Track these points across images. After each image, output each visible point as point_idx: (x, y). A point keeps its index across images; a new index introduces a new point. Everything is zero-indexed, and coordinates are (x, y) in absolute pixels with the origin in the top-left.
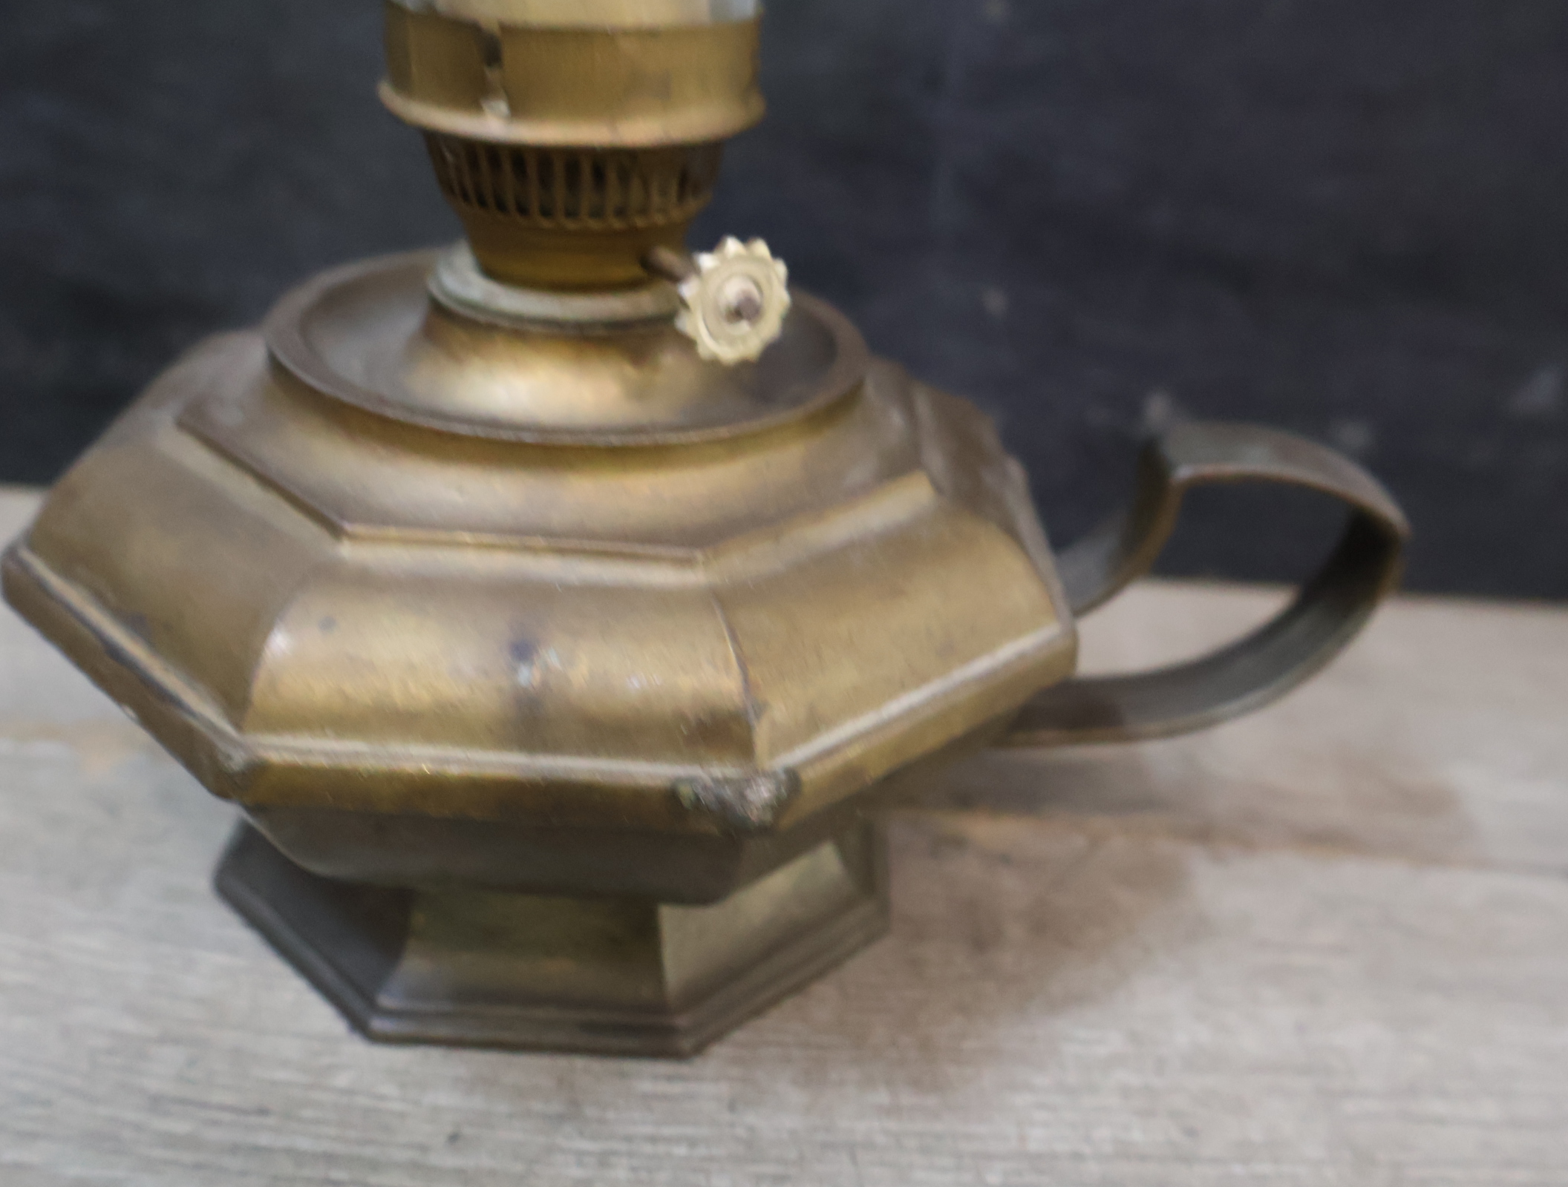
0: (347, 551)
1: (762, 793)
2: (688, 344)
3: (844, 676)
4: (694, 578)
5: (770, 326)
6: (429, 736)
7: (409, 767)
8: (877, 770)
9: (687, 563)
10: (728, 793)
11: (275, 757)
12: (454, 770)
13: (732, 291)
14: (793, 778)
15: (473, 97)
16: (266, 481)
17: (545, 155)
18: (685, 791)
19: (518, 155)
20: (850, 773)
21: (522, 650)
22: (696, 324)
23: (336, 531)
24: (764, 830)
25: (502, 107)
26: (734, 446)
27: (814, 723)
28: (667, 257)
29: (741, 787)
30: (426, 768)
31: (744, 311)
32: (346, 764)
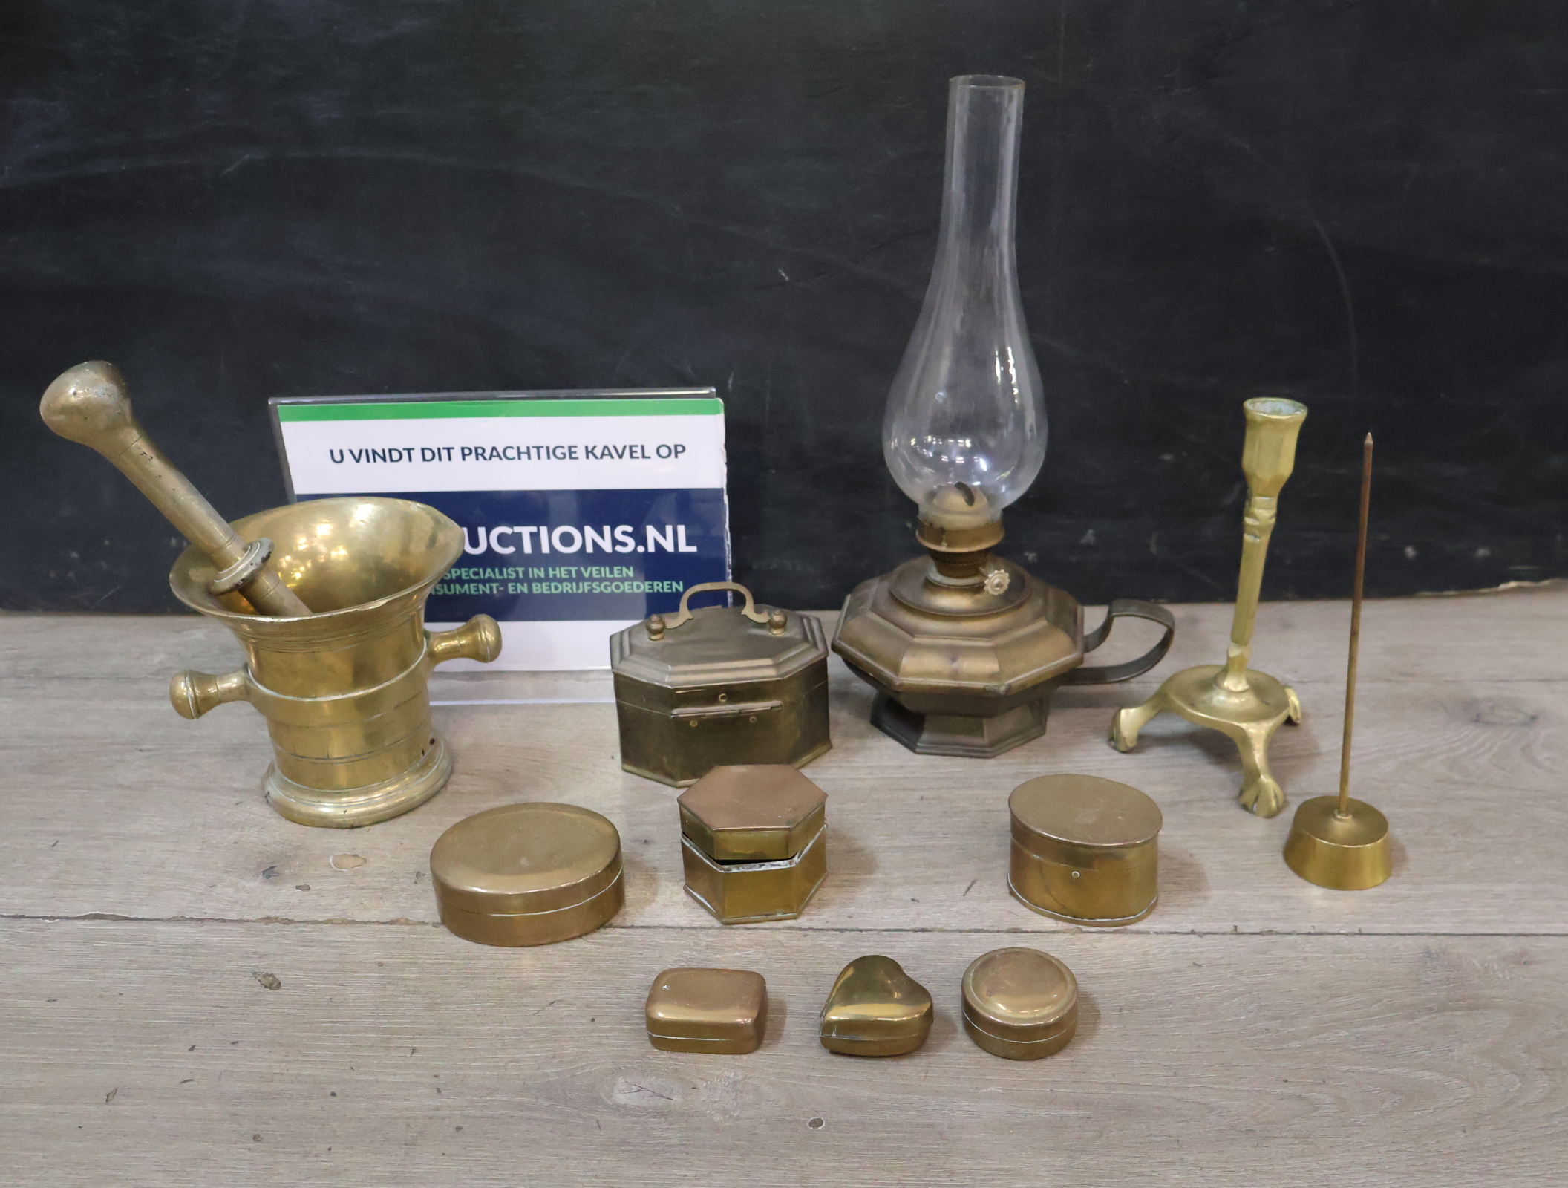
0: (916, 640)
1: (1003, 689)
2: (988, 592)
3: (1022, 665)
4: (989, 644)
5: (1006, 587)
6: (935, 678)
7: (932, 684)
8: (1029, 685)
9: (987, 641)
10: (996, 688)
11: (905, 682)
12: (941, 684)
13: (996, 581)
14: (1010, 686)
15: (939, 542)
16: (896, 625)
17: (955, 554)
18: (987, 688)
19: (949, 554)
20: (1023, 685)
21: (954, 660)
22: (988, 588)
23: (913, 635)
24: (1005, 696)
25: (946, 545)
26: (998, 615)
27: (1015, 675)
28: (982, 569)
29: (999, 687)
30: (935, 684)
31: (998, 585)
32: (919, 683)
